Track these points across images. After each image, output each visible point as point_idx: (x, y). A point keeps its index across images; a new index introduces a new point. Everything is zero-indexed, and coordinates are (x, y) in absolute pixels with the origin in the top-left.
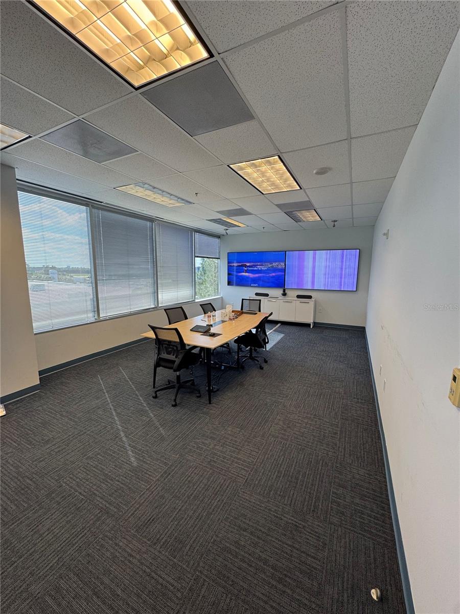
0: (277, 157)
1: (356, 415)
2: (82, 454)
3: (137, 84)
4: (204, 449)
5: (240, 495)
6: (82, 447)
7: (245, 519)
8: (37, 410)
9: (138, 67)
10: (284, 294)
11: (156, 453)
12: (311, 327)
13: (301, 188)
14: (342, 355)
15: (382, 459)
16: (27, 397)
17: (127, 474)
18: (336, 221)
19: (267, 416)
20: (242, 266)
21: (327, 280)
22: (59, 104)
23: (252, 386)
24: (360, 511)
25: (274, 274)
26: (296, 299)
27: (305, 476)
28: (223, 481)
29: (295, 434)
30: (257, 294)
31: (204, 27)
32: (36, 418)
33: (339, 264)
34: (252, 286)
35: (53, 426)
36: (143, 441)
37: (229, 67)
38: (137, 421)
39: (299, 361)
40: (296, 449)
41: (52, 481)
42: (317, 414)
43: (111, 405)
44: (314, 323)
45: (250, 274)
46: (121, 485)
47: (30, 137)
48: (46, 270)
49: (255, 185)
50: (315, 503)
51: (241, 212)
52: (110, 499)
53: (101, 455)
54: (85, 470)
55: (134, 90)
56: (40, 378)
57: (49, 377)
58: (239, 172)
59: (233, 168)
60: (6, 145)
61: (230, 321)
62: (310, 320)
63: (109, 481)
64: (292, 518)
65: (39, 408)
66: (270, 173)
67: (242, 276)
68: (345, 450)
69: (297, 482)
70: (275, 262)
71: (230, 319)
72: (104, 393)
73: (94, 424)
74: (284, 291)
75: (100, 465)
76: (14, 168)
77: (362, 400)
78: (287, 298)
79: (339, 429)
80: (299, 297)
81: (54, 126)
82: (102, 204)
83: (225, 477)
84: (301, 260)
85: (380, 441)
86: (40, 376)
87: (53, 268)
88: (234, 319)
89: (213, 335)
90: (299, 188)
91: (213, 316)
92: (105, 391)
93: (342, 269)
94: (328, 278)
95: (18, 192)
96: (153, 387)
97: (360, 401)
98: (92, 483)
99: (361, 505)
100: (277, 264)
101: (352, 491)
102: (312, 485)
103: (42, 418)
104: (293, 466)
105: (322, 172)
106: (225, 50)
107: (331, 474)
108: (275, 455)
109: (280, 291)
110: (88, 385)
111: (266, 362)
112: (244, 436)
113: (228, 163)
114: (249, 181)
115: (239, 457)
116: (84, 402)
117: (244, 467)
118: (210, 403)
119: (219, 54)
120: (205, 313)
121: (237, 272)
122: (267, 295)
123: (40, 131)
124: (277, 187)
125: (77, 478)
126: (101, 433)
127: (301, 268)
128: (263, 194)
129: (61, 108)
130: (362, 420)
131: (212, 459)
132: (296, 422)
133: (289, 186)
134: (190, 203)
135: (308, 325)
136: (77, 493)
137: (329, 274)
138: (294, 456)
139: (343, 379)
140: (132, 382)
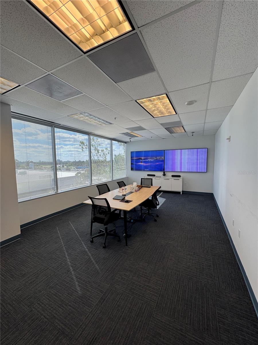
0: (165, 95)
1: (220, 252)
2: (46, 284)
3: (85, 50)
4: (126, 280)
5: (154, 316)
6: (46, 279)
7: (160, 337)
8: (18, 252)
9: (86, 40)
10: (164, 175)
11: (95, 283)
12: (181, 194)
13: (176, 114)
14: (203, 211)
15: (245, 285)
16: (12, 243)
17: (76, 300)
18: (194, 132)
19: (164, 254)
20: (139, 159)
21: (189, 166)
22: (37, 64)
23: (151, 233)
24: (241, 329)
25: (158, 163)
26: (171, 177)
27: (196, 300)
28: (141, 305)
29: (184, 267)
30: (148, 175)
31: (131, 9)
32: (17, 257)
33: (195, 157)
34: (145, 171)
35: (27, 264)
36: (86, 274)
37: (144, 36)
38: (81, 259)
39: (177, 216)
40: (186, 279)
41: (26, 306)
42: (195, 252)
43: (64, 248)
44: (183, 191)
45: (144, 164)
46: (73, 310)
47: (19, 86)
48: (28, 163)
49: (150, 112)
50: (207, 322)
51: (140, 128)
52: (65, 321)
53: (58, 286)
54: (48, 297)
55: (83, 54)
56: (21, 230)
57: (26, 228)
58: (141, 105)
59: (138, 102)
60: (5, 91)
61: (136, 192)
62: (180, 190)
63: (64, 306)
64: (194, 336)
65: (20, 251)
66: (160, 105)
67: (139, 165)
68: (219, 279)
69: (191, 305)
70: (159, 156)
71: (136, 191)
72: (60, 239)
73: (54, 262)
74: (164, 173)
75: (58, 293)
76: (10, 105)
77: (221, 241)
78: (166, 177)
79: (211, 263)
80: (173, 176)
81: (34, 78)
82: (61, 125)
83: (142, 302)
84: (174, 155)
85: (240, 271)
86: (21, 228)
87: (32, 162)
88: (138, 191)
89: (127, 202)
90: (175, 114)
91: (125, 189)
92: (61, 238)
93: (197, 159)
94: (190, 165)
95: (12, 119)
96: (90, 235)
97: (220, 242)
98: (52, 308)
99: (240, 324)
100: (159, 157)
101: (230, 311)
102: (202, 307)
103: (21, 258)
104: (187, 291)
105: (190, 103)
106: (142, 25)
107: (214, 298)
108: (173, 283)
109: (162, 173)
110: (50, 234)
111: (158, 216)
112: (151, 269)
113: (135, 99)
114: (147, 110)
115: (150, 285)
116: (48, 246)
117: (154, 293)
118: (127, 245)
119: (138, 28)
120: (120, 188)
121: (135, 162)
122: (154, 175)
123: (26, 82)
124: (162, 113)
125: (42, 303)
126: (58, 268)
127: (173, 159)
128: (154, 117)
129: (38, 66)
130: (225, 256)
131: (132, 287)
132: (183, 258)
133: (170, 112)
134: (111, 124)
135: (179, 193)
136: (42, 317)
137: (190, 163)
138: (186, 284)
139: (207, 227)
140: (77, 232)
